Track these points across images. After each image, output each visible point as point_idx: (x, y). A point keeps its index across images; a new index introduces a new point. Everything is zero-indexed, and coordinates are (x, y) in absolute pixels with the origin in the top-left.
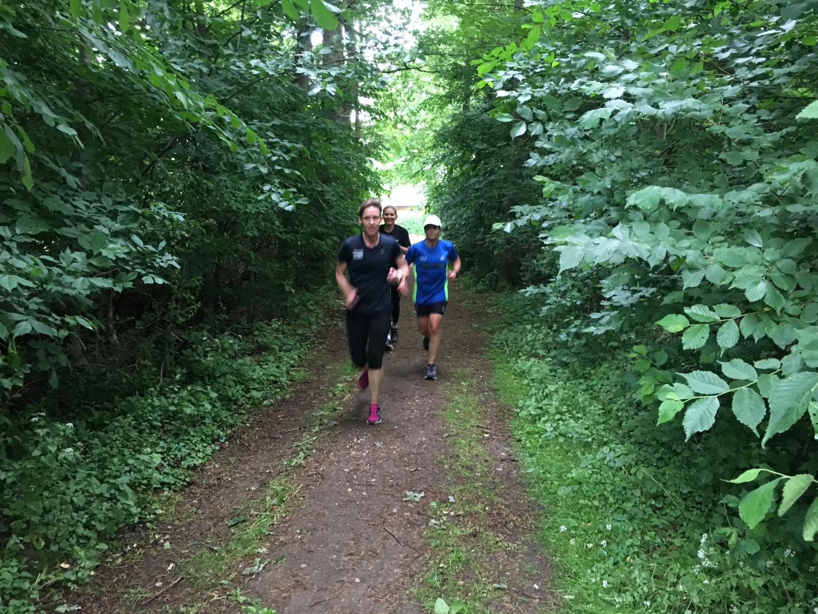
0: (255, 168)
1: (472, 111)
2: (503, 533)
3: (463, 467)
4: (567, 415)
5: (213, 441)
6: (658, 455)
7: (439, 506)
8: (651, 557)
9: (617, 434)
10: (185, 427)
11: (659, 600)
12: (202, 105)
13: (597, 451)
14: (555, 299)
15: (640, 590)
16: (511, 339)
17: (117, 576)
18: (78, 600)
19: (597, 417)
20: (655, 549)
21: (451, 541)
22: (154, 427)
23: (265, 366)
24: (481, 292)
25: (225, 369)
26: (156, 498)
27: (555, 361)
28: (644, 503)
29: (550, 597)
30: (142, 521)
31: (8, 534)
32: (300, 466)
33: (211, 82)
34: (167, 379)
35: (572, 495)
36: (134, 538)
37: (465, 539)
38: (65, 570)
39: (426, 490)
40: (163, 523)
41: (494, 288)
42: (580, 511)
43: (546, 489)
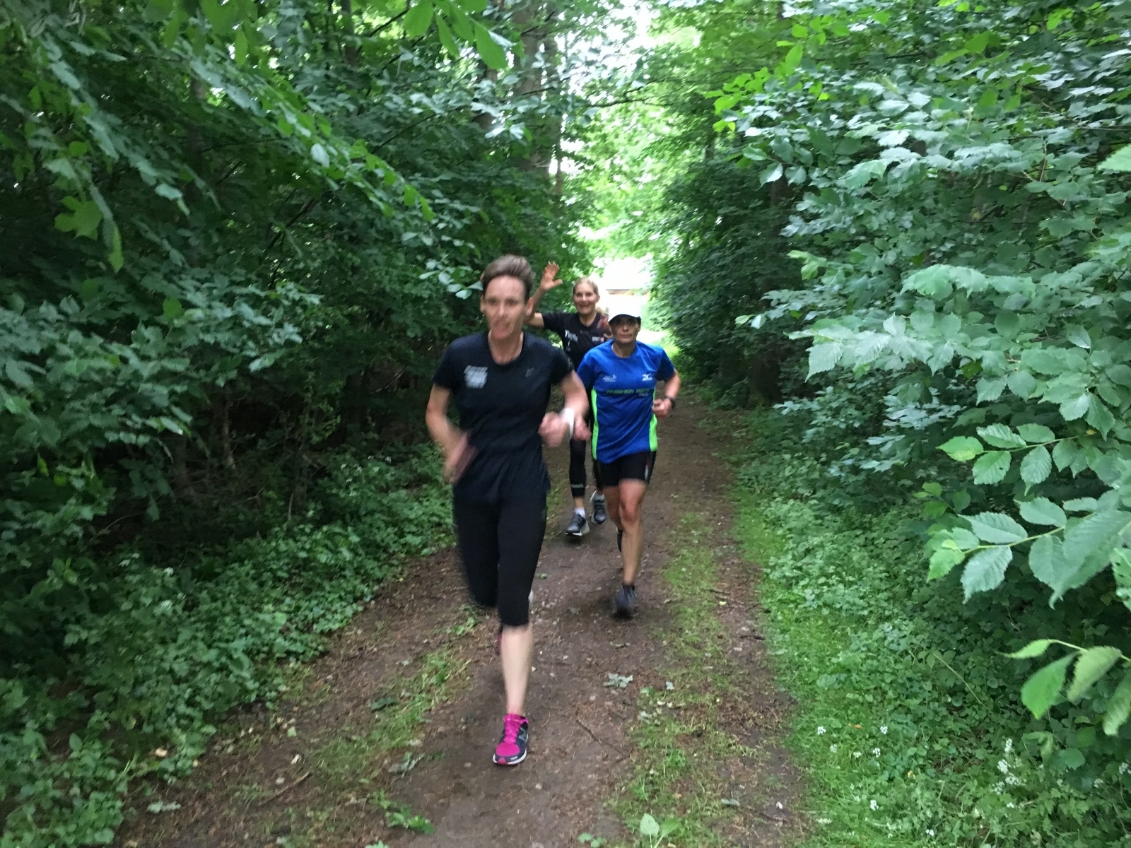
0: (417, 237)
1: (717, 160)
2: (738, 734)
3: (687, 644)
4: (834, 579)
5: (356, 600)
6: (960, 637)
7: (652, 694)
8: (942, 772)
9: (905, 606)
10: (318, 580)
11: (948, 829)
12: (347, 154)
13: (876, 627)
14: (824, 419)
15: (921, 815)
16: (763, 473)
17: (226, 768)
18: (177, 797)
19: (877, 582)
20: (947, 762)
21: (667, 741)
22: (280, 579)
23: (426, 503)
24: (725, 408)
25: (372, 505)
26: (278, 671)
27: (822, 505)
28: (938, 700)
29: (797, 820)
30: (260, 699)
31: (90, 710)
32: (468, 635)
33: (360, 122)
34: (298, 518)
35: (837, 686)
36: (250, 722)
37: (686, 739)
38: (160, 759)
39: (636, 673)
40: (288, 702)
41: (744, 403)
42: (846, 708)
43: (800, 677)
